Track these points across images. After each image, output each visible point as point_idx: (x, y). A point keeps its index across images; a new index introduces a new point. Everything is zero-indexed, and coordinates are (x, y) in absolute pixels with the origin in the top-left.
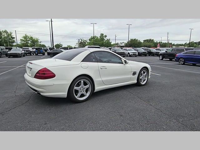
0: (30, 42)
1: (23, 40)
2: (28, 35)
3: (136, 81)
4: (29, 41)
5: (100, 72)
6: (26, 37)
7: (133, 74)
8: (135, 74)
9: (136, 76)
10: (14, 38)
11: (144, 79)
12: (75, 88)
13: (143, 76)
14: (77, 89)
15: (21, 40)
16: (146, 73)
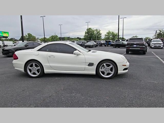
0: (111, 36)
1: (107, 36)
2: (111, 31)
3: (94, 72)
4: (111, 35)
6: (109, 33)
7: (89, 65)
8: (93, 65)
9: (94, 67)
10: (101, 34)
11: (108, 72)
12: (28, 67)
13: (106, 69)
14: (30, 68)
15: (105, 35)
16: (111, 66)
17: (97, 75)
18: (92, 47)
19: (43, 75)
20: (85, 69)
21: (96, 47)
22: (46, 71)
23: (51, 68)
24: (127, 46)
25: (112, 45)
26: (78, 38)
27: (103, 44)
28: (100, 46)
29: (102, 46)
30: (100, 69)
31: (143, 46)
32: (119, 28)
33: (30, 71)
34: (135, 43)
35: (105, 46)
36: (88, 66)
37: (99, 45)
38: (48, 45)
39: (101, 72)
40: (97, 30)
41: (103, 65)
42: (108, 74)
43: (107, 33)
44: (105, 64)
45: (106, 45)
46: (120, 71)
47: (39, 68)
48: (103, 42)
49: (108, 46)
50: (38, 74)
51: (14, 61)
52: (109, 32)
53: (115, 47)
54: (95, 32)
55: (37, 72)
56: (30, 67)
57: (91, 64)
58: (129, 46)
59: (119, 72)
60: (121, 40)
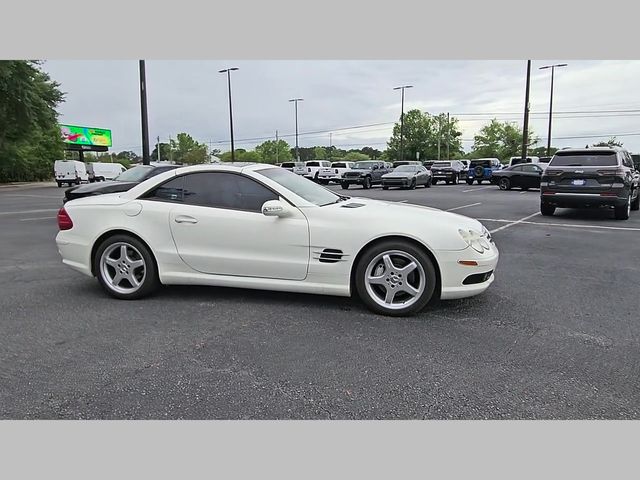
0: (501, 143)
2: (500, 122)
3: (344, 288)
4: (499, 139)
5: (174, 230)
6: (491, 130)
7: (322, 255)
8: (340, 257)
9: (346, 266)
10: (459, 134)
11: (401, 288)
12: (105, 259)
13: (392, 274)
14: (110, 263)
15: (477, 138)
16: (413, 263)
17: (356, 301)
18: (411, 188)
19: (155, 289)
20: (307, 275)
21: (427, 186)
22: (166, 274)
23: (183, 263)
24: (546, 184)
25: (495, 180)
26: (367, 151)
27: (458, 173)
28: (448, 184)
29: (454, 183)
30: (368, 277)
31: (615, 185)
32: (527, 110)
33: (112, 272)
34: (579, 170)
35: (470, 182)
36: (321, 260)
37: (441, 179)
38: (177, 177)
39: (371, 285)
40: (440, 118)
41: (381, 261)
42: (401, 296)
43: (486, 130)
44: (386, 257)
45: (473, 180)
46: (451, 287)
47: (141, 262)
48: (457, 166)
49: (480, 183)
50: (139, 284)
51: (63, 236)
52: (495, 125)
53: (509, 189)
54: (435, 128)
55: (133, 279)
56: (111, 256)
57: (331, 256)
58: (552, 183)
59: (444, 289)
60: (535, 160)
